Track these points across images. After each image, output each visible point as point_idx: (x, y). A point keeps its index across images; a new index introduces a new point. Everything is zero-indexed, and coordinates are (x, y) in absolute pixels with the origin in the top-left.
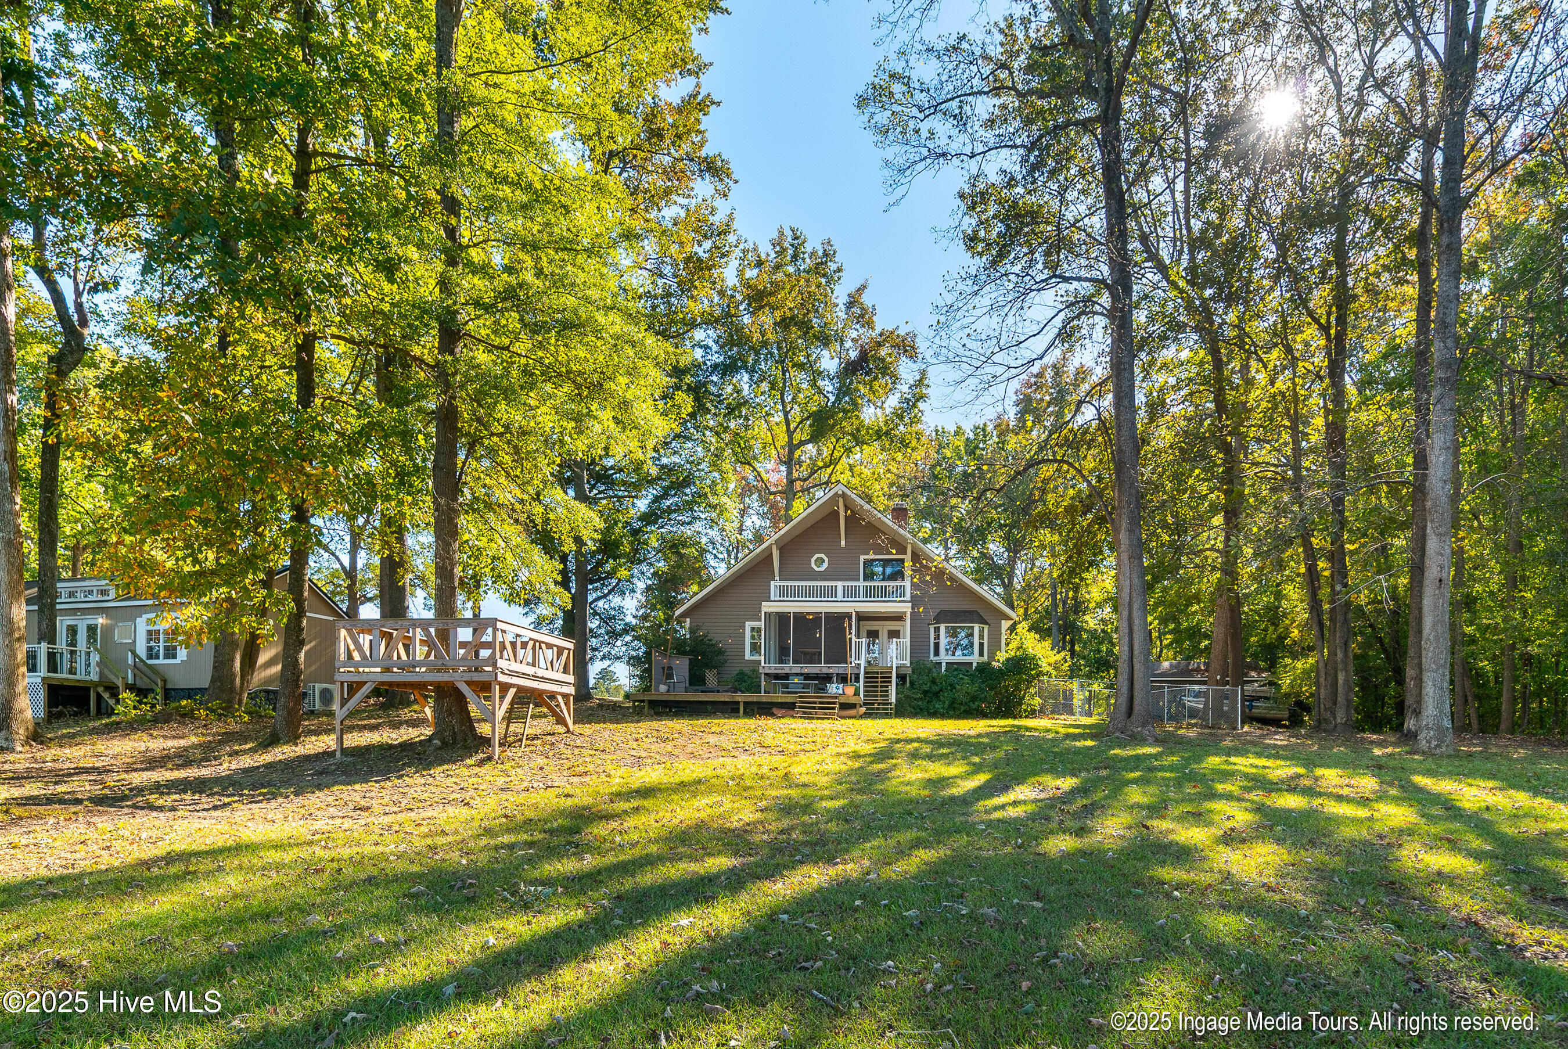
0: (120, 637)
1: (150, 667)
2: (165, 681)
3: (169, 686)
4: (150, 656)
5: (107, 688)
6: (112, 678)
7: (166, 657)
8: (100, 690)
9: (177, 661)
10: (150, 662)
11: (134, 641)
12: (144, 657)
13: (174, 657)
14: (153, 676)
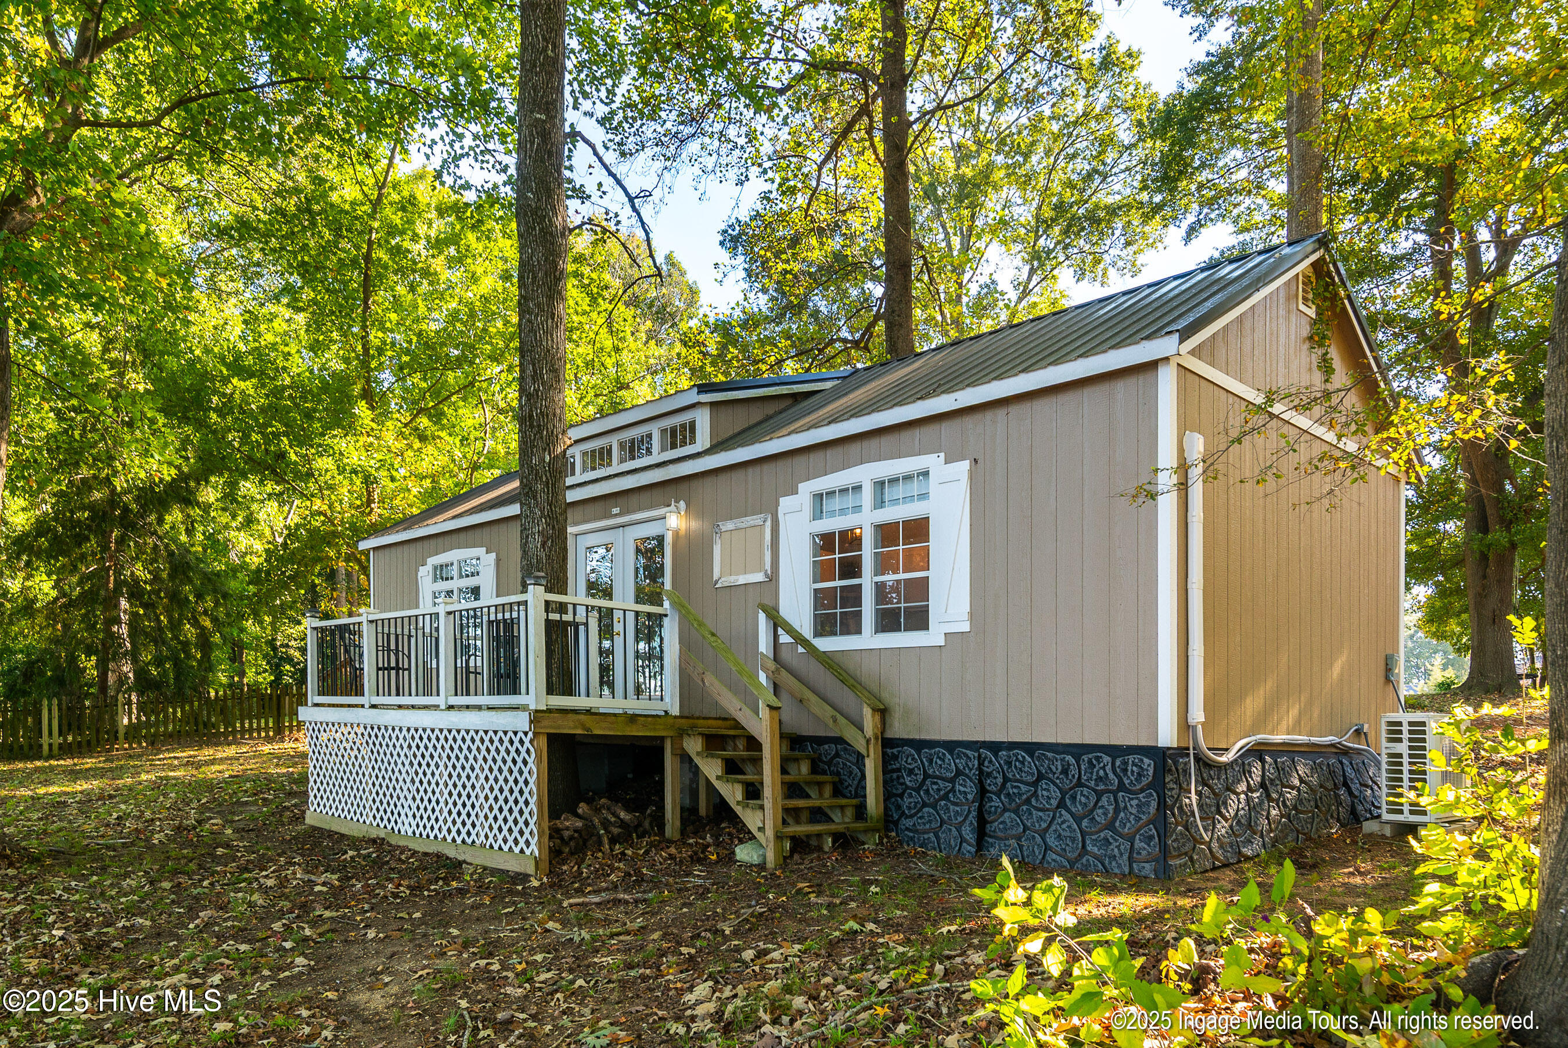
0: (729, 569)
1: (828, 660)
2: (883, 712)
3: (898, 730)
4: (825, 625)
5: (714, 742)
6: (733, 705)
7: (888, 622)
8: (693, 746)
9: (933, 637)
10: (826, 644)
11: (773, 578)
12: (806, 629)
13: (919, 620)
14: (847, 698)
